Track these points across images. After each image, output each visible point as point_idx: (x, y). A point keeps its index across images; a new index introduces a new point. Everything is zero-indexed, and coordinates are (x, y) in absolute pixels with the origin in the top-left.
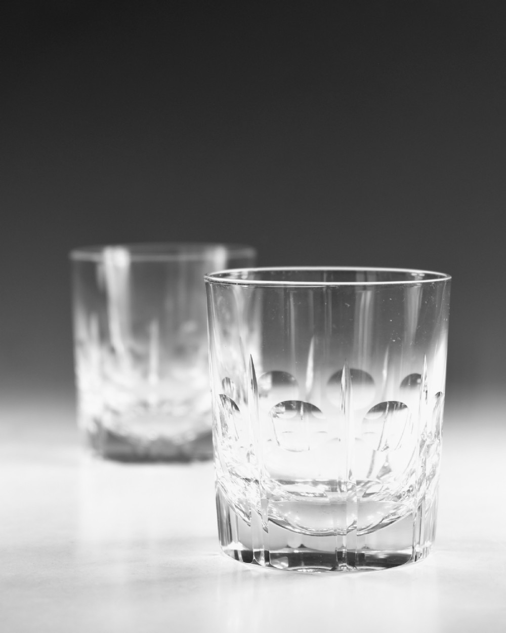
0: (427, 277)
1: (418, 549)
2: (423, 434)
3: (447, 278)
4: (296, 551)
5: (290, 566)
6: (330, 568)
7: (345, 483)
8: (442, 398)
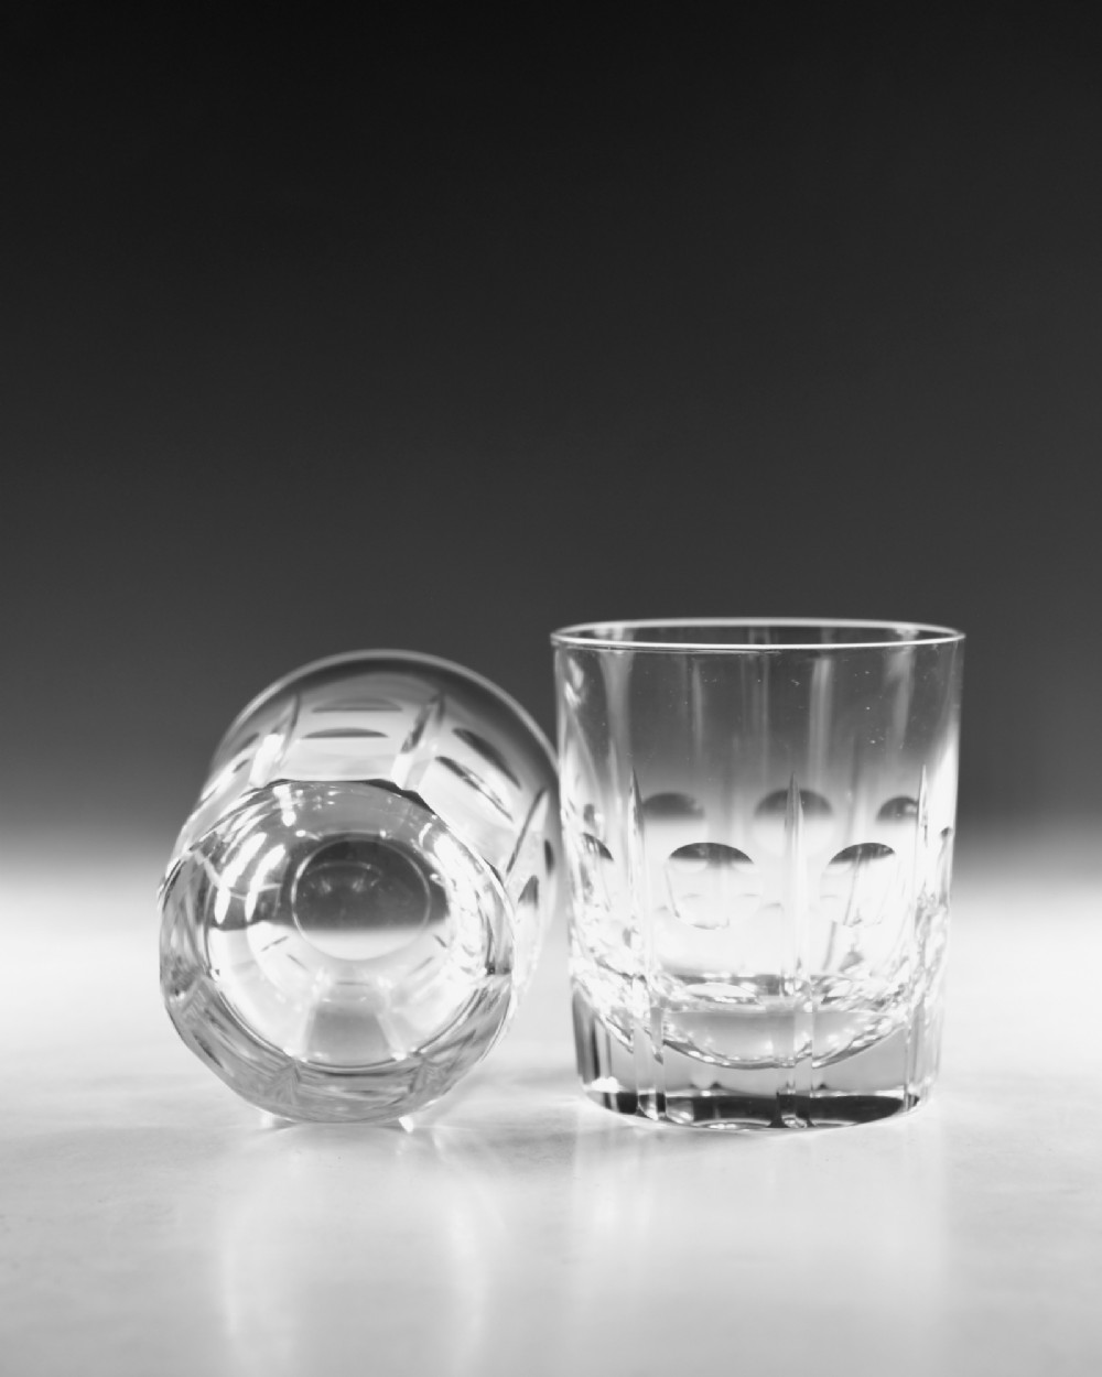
0: (923, 635)
1: (912, 1090)
2: (919, 898)
3: (956, 637)
4: (706, 1094)
5: (697, 1118)
6: (768, 1123)
7: (792, 980)
8: (951, 838)
